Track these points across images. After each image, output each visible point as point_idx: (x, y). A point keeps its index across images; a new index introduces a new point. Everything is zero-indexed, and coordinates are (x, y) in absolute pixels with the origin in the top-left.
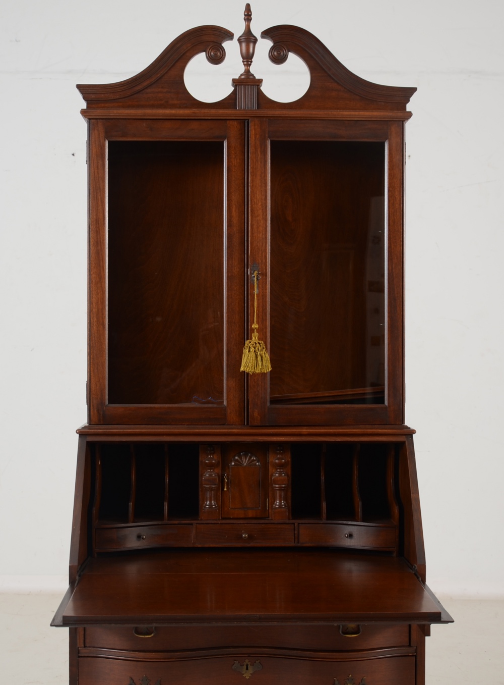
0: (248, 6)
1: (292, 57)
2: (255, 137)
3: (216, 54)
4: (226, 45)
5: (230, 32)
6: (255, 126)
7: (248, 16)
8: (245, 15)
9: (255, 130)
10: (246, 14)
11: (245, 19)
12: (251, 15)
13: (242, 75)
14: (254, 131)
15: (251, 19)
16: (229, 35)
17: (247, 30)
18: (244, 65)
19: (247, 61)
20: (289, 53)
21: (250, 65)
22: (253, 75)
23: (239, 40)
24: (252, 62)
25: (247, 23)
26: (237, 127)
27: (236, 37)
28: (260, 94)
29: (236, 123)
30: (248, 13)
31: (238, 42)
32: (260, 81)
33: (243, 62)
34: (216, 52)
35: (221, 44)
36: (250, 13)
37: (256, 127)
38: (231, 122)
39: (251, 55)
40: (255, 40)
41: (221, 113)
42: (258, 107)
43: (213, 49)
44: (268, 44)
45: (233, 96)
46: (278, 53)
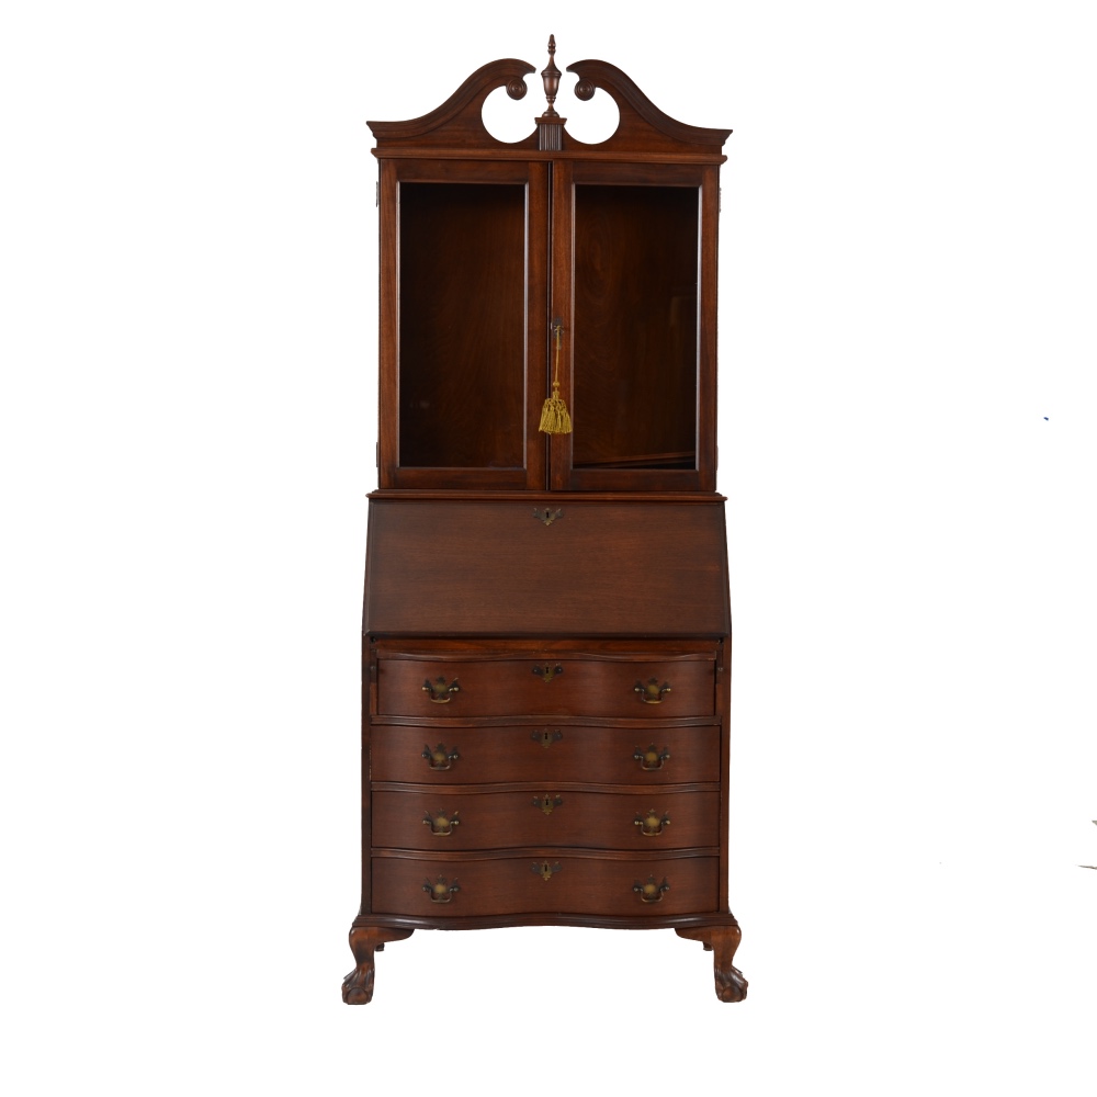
0: (552, 37)
1: (600, 93)
2: (558, 181)
3: (517, 90)
4: (527, 78)
5: (532, 66)
6: (558, 168)
7: (552, 49)
8: (549, 47)
9: (558, 173)
10: (550, 45)
11: (548, 51)
13: (545, 113)
15: (555, 52)
16: (531, 69)
17: (550, 63)
18: (548, 101)
19: (551, 98)
20: (597, 87)
21: (554, 101)
22: (556, 113)
23: (542, 74)
24: (556, 98)
25: (550, 56)
26: (539, 169)
27: (539, 71)
28: (564, 133)
29: (538, 165)
30: (552, 45)
31: (541, 76)
32: (565, 120)
33: (547, 98)
34: (517, 87)
35: (522, 79)
36: (554, 46)
37: (560, 169)
38: (533, 164)
39: (554, 91)
40: (559, 75)
41: (522, 153)
42: (563, 148)
43: (513, 83)
44: (574, 78)
45: (534, 138)
46: (585, 88)
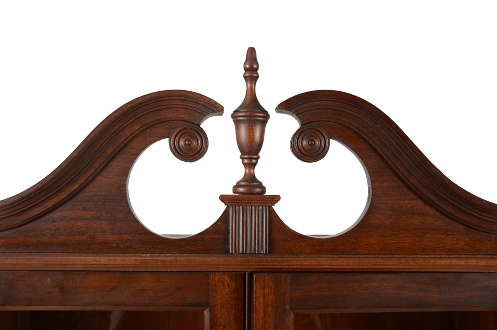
0: (252, 52)
1: (336, 148)
2: (264, 311)
3: (189, 145)
4: (209, 125)
5: (216, 103)
6: (264, 288)
7: (251, 72)
8: (246, 69)
9: (264, 297)
10: (248, 66)
11: (245, 77)
12: (257, 69)
13: (238, 185)
14: (262, 300)
15: (257, 77)
16: (215, 109)
17: (249, 97)
18: (244, 164)
19: (250, 159)
20: (331, 141)
21: (255, 164)
22: (260, 185)
23: (234, 116)
24: (258, 158)
25: (249, 85)
26: (228, 285)
27: (229, 111)
28: (275, 221)
29: (226, 277)
30: (251, 66)
31: (231, 120)
32: (276, 199)
33: (242, 158)
34: (189, 140)
35: (199, 125)
36: (255, 66)
37: (267, 290)
38: (218, 277)
39: (256, 147)
40: (265, 117)
41: (198, 261)
42: (272, 250)
43: (181, 134)
44: (289, 124)
45: (221, 226)
46: (311, 140)
